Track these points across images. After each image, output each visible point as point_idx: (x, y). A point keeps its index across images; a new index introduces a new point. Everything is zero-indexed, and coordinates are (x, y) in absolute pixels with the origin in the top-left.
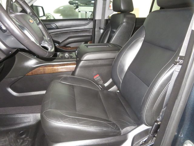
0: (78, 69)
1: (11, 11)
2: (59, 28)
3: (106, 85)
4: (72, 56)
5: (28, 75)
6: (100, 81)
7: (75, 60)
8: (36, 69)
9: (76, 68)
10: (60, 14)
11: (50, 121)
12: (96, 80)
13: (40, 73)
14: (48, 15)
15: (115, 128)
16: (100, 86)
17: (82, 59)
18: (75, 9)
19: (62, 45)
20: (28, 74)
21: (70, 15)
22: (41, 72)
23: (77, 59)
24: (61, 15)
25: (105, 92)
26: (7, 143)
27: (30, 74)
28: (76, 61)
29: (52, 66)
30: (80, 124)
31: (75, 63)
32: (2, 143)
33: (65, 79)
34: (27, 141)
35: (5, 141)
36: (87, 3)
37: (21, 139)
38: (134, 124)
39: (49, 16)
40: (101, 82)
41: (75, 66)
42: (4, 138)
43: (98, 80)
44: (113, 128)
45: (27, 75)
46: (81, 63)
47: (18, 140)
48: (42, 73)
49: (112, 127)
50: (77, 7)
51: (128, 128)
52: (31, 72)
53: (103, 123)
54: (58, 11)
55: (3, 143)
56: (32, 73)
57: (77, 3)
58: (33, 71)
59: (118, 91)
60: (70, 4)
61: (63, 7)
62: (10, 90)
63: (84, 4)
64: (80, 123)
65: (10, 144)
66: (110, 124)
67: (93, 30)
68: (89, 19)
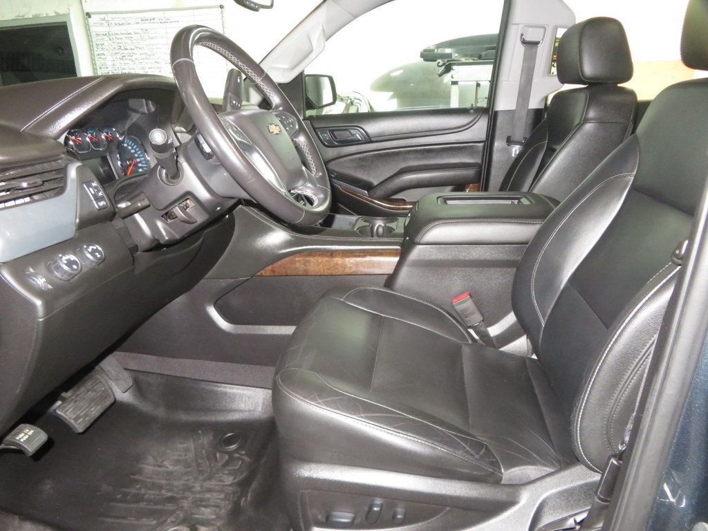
0: (405, 271)
1: (234, 102)
2: (373, 139)
3: (494, 331)
4: (394, 227)
5: (261, 276)
6: (473, 314)
7: (400, 240)
8: (283, 260)
9: (399, 266)
10: (392, 93)
11: (289, 393)
12: (458, 308)
13: (293, 273)
14: (352, 96)
15: (480, 457)
16: (471, 331)
17: (417, 240)
18: (440, 75)
19: (379, 192)
20: (263, 272)
21: (424, 96)
22: (297, 268)
23: (405, 238)
24: (392, 97)
25: (489, 352)
26: (191, 455)
27: (268, 273)
28: (402, 245)
29: (329, 254)
30: (367, 418)
31: (397, 250)
32: (179, 453)
33: (362, 296)
34: (240, 463)
35: (187, 450)
36: (483, 53)
37: (226, 453)
38: (559, 462)
39: (356, 101)
40: (476, 318)
41: (396, 259)
42: (184, 443)
43: (465, 310)
44: (472, 455)
45: (259, 274)
46: (417, 253)
47: (218, 455)
48: (300, 273)
49: (468, 448)
50: (448, 69)
51: (531, 471)
52: (270, 267)
53: (442, 431)
54: (386, 84)
55: (180, 456)
56: (273, 271)
57: (450, 55)
58: (275, 265)
59: (534, 357)
60: (425, 60)
61: (402, 71)
62: (213, 312)
63: (471, 56)
64: (369, 415)
65: (197, 461)
66: (465, 440)
67: (485, 145)
68: (472, 111)
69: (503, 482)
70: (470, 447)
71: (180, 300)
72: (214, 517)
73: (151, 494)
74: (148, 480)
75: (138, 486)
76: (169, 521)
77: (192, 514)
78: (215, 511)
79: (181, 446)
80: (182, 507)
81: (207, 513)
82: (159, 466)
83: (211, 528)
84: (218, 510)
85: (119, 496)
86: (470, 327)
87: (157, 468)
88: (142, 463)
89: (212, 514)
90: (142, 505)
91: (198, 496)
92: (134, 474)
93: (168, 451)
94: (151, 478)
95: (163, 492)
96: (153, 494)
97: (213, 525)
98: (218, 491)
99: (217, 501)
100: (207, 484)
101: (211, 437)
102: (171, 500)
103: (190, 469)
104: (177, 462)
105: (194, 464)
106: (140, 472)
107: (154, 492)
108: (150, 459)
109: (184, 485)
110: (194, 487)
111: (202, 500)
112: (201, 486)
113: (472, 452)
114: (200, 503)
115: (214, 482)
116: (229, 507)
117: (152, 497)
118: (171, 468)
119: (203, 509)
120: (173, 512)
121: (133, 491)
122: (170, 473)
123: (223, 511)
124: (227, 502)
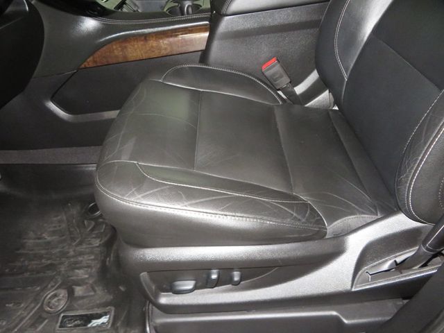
0: (216, 44)
3: (300, 89)
4: (200, 4)
5: (86, 68)
6: (281, 77)
7: (208, 15)
8: (102, 50)
9: (210, 40)
12: (268, 73)
13: (114, 62)
15: (307, 220)
16: (280, 93)
17: (223, 11)
20: (86, 63)
22: (116, 57)
23: (212, 12)
25: (296, 109)
26: (64, 225)
27: (91, 65)
28: (210, 20)
29: (143, 38)
31: (206, 25)
32: (54, 225)
33: (179, 74)
34: (104, 226)
35: (60, 221)
37: (92, 219)
38: (375, 207)
40: (284, 81)
41: (207, 34)
42: (57, 216)
43: (274, 75)
44: (299, 220)
45: (83, 66)
46: (226, 24)
47: (86, 222)
48: (120, 60)
49: (295, 214)
51: (351, 220)
52: (91, 58)
53: (268, 203)
55: (55, 227)
56: (95, 62)
58: (96, 55)
59: (336, 108)
65: (69, 229)
66: (290, 206)
70: (296, 212)
71: (16, 102)
72: (87, 276)
73: (34, 264)
74: (31, 252)
75: (22, 260)
76: (50, 286)
77: (69, 277)
78: (87, 271)
79: (55, 219)
80: (60, 272)
81: (81, 274)
82: (39, 239)
83: (85, 287)
84: (89, 270)
85: (7, 271)
86: (279, 90)
87: (37, 241)
88: (24, 239)
89: (85, 274)
90: (27, 275)
91: (72, 260)
92: (18, 249)
93: (45, 225)
94: (32, 250)
95: (43, 261)
96: (37, 264)
97: (87, 283)
98: (88, 254)
99: (90, 262)
100: (78, 249)
101: (79, 208)
102: (51, 267)
103: (64, 237)
104: (54, 233)
105: (68, 233)
106: (23, 246)
107: (35, 262)
108: (31, 234)
109: (60, 252)
110: (68, 253)
111: (76, 263)
112: (74, 251)
113: (299, 217)
114: (75, 266)
115: (84, 246)
116: (98, 266)
117: (34, 267)
118: (49, 239)
119: (77, 271)
120: (52, 278)
121: (18, 264)
122: (49, 243)
123: (94, 270)
124: (96, 262)
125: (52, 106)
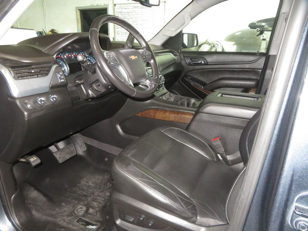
1: (129, 45)
2: (209, 64)
4: (196, 104)
5: (137, 116)
6: (220, 147)
7: (196, 110)
8: (146, 111)
10: (234, 43)
14: (215, 43)
15: (188, 209)
16: (219, 155)
17: (200, 111)
19: (208, 87)
20: (138, 114)
22: (151, 115)
23: (198, 109)
24: (234, 44)
26: (99, 181)
27: (140, 116)
28: (196, 112)
29: (164, 111)
31: (193, 114)
32: (95, 179)
33: (171, 131)
35: (99, 179)
39: (216, 45)
40: (221, 150)
41: (192, 117)
42: (99, 176)
43: (217, 145)
45: (136, 115)
46: (199, 116)
47: (108, 184)
48: (152, 117)
49: (182, 204)
52: (140, 113)
53: (172, 194)
54: (232, 38)
55: (95, 180)
56: (142, 115)
57: (263, 26)
58: (143, 112)
60: (251, 28)
61: (240, 33)
65: (100, 184)
66: (182, 200)
67: (262, 71)
68: (258, 54)
69: (196, 223)
70: (184, 203)
71: (106, 121)
72: (97, 206)
73: (80, 192)
74: (81, 187)
75: (77, 188)
76: (81, 203)
77: (90, 203)
78: (98, 204)
79: (97, 177)
80: (88, 200)
81: (95, 204)
82: (87, 183)
83: (94, 210)
84: (99, 204)
85: (69, 190)
86: (218, 153)
87: (86, 183)
88: (82, 180)
89: (97, 205)
90: (75, 195)
91: (95, 197)
92: (77, 183)
93: (92, 178)
94: (82, 186)
95: (84, 192)
96: (81, 192)
97: (95, 209)
98: (102, 197)
99: (101, 201)
100: (99, 194)
101: (109, 176)
102: (86, 196)
103: (97, 186)
104: (94, 183)
105: (99, 185)
106: (80, 183)
107: (81, 191)
108: (85, 180)
109: (92, 192)
110: (95, 193)
111: (96, 199)
112: (98, 194)
113: (184, 206)
114: (95, 200)
115: (103, 193)
116: (104, 204)
117: (80, 193)
118: (91, 184)
119: (94, 202)
120: (84, 201)
121: (74, 189)
122: (90, 186)
123: (101, 205)
124: (104, 202)
125: (119, 127)
